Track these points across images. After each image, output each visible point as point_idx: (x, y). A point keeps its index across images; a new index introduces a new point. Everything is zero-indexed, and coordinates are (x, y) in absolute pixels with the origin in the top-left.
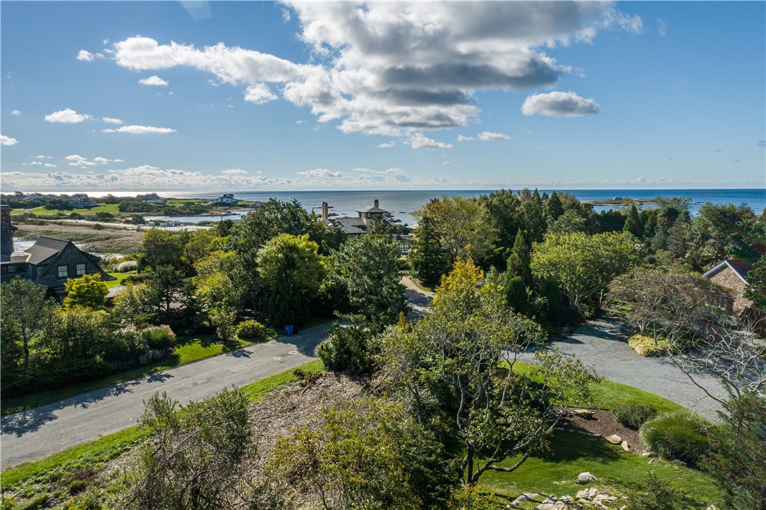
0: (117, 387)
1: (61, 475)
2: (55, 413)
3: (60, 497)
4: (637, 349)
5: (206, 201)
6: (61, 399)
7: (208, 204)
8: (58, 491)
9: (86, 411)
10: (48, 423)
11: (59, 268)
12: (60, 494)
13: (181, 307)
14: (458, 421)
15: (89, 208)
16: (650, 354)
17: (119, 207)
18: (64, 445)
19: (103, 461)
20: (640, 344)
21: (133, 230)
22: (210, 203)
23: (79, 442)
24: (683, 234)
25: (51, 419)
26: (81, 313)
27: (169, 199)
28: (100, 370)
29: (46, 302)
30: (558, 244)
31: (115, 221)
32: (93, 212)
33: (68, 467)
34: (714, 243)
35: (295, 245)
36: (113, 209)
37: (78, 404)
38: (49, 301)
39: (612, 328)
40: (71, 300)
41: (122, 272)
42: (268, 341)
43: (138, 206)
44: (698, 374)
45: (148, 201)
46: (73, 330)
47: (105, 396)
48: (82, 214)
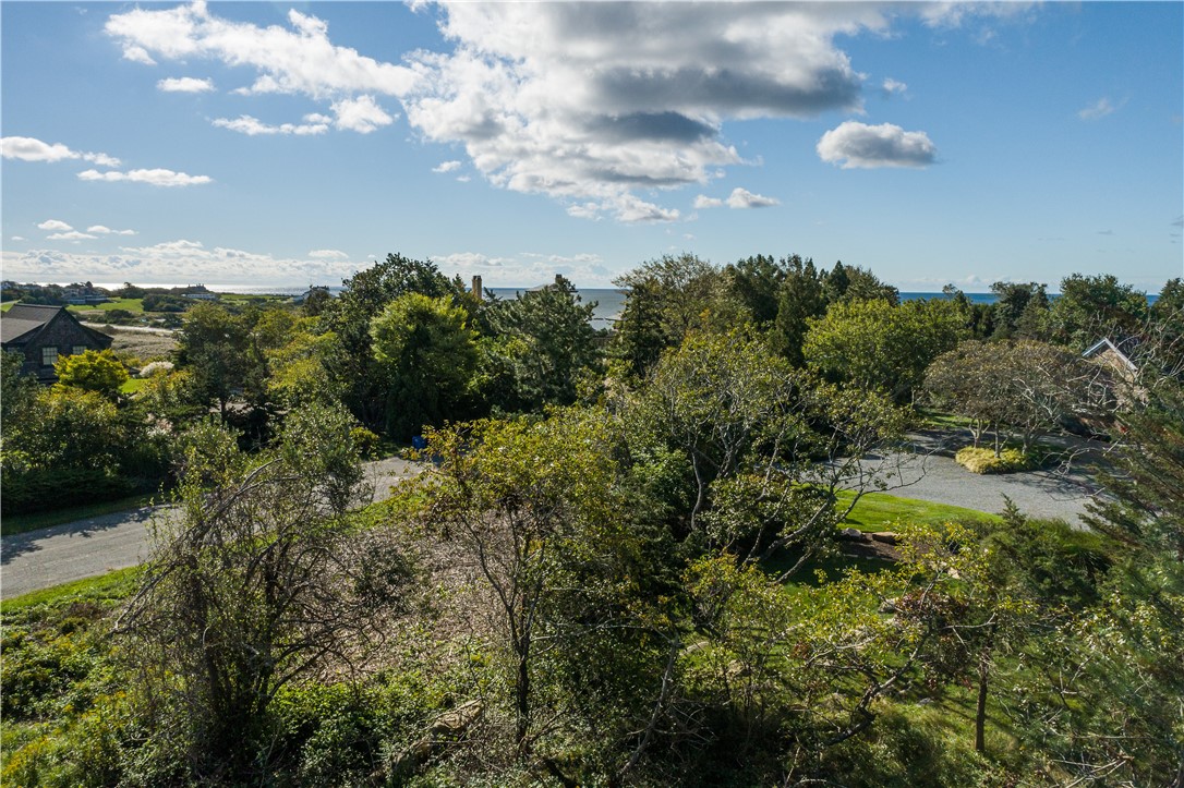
0: (140, 512)
1: (45, 614)
2: (38, 542)
3: (44, 639)
4: (968, 465)
5: (284, 298)
6: (48, 526)
7: (288, 301)
8: (41, 632)
9: (88, 540)
10: (27, 554)
11: (44, 350)
12: (44, 635)
13: (244, 408)
14: (693, 522)
15: (94, 304)
16: (989, 470)
17: (143, 303)
18: (51, 580)
19: (115, 598)
20: (972, 459)
21: (165, 336)
22: (291, 300)
23: (76, 578)
24: (1037, 325)
25: (31, 550)
26: (82, 399)
27: (224, 294)
28: (110, 486)
29: (23, 380)
30: (848, 317)
31: (136, 323)
32: (101, 310)
33: (59, 604)
34: (1084, 335)
35: (430, 310)
36: (133, 306)
37: (76, 532)
38: (27, 379)
39: (929, 442)
40: (64, 387)
41: (146, 378)
42: (386, 458)
43: (173, 301)
44: (1063, 493)
45: (191, 296)
46: (68, 423)
47: (121, 522)
48: (82, 313)
